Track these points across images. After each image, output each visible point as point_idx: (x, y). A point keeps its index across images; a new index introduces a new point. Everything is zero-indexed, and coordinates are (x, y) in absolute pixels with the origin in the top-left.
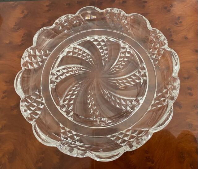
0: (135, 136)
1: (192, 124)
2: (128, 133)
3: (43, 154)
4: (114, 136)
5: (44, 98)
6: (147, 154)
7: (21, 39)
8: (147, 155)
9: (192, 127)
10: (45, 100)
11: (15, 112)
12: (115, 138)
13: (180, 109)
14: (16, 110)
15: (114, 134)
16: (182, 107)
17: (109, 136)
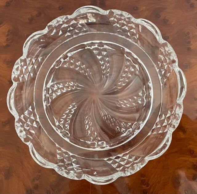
0: (131, 162)
1: (193, 151)
2: (125, 158)
3: (39, 173)
4: (111, 159)
5: (38, 115)
6: (143, 177)
7: (5, 38)
8: (142, 179)
9: (193, 153)
10: (39, 118)
11: (7, 128)
12: (111, 161)
13: (184, 134)
14: (8, 127)
15: (111, 158)
16: (185, 132)
17: (105, 159)
